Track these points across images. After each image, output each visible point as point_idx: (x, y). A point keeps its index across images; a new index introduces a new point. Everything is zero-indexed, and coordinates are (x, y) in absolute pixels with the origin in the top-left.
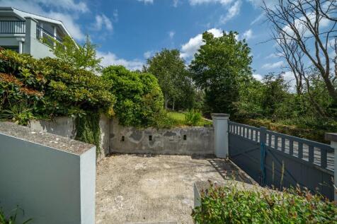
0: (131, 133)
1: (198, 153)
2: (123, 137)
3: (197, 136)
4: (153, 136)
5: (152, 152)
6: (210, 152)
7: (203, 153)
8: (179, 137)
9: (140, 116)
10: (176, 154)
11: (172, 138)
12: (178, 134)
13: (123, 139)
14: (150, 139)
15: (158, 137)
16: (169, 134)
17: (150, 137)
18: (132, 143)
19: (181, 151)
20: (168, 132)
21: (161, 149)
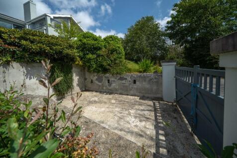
0: (96, 77)
1: (146, 95)
2: (92, 80)
3: (145, 81)
4: (111, 80)
5: (110, 92)
6: (159, 96)
7: (152, 96)
8: (130, 81)
9: (102, 66)
10: (128, 95)
11: (124, 82)
12: (129, 79)
13: (92, 82)
14: (109, 82)
15: (114, 81)
16: (121, 79)
17: (109, 81)
18: (97, 84)
19: (132, 92)
20: (121, 77)
21: (116, 90)
